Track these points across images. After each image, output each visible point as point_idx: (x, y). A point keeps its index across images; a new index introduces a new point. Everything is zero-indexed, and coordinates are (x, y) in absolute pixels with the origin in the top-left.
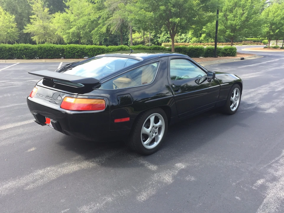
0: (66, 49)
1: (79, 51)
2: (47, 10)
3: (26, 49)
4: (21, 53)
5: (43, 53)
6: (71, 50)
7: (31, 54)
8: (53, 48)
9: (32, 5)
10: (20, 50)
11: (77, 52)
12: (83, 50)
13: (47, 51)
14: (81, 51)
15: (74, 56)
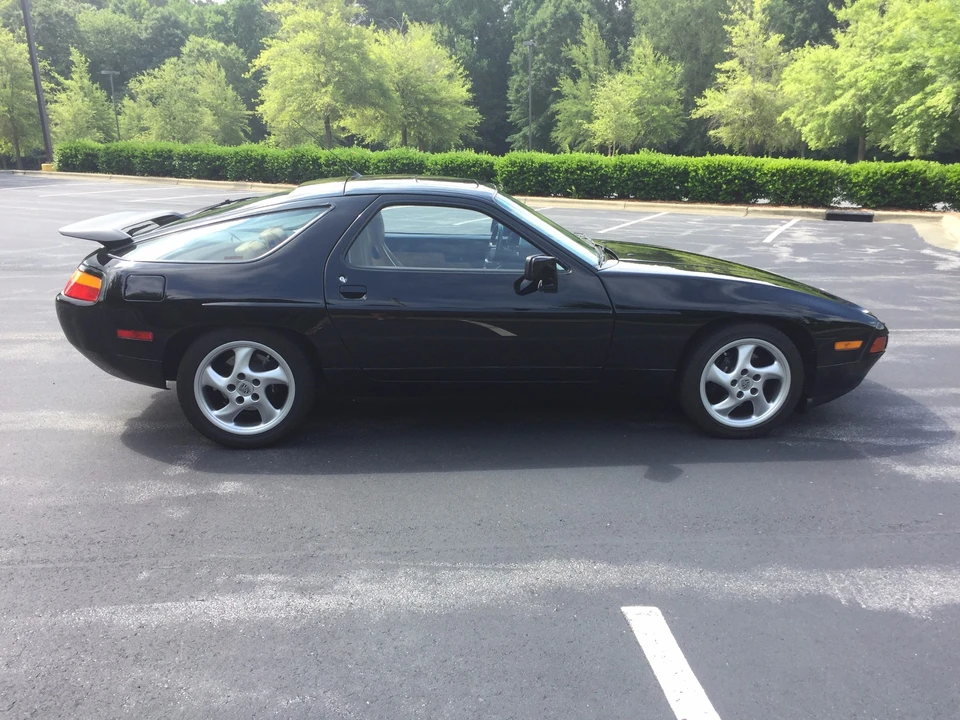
0: (695, 171)
1: (735, 177)
2: (775, 39)
3: (583, 169)
4: (568, 179)
5: (624, 181)
6: (711, 173)
7: (592, 182)
8: (654, 166)
9: (730, 29)
10: (566, 171)
11: (728, 182)
12: (751, 176)
13: (636, 174)
14: (744, 179)
15: (716, 194)
